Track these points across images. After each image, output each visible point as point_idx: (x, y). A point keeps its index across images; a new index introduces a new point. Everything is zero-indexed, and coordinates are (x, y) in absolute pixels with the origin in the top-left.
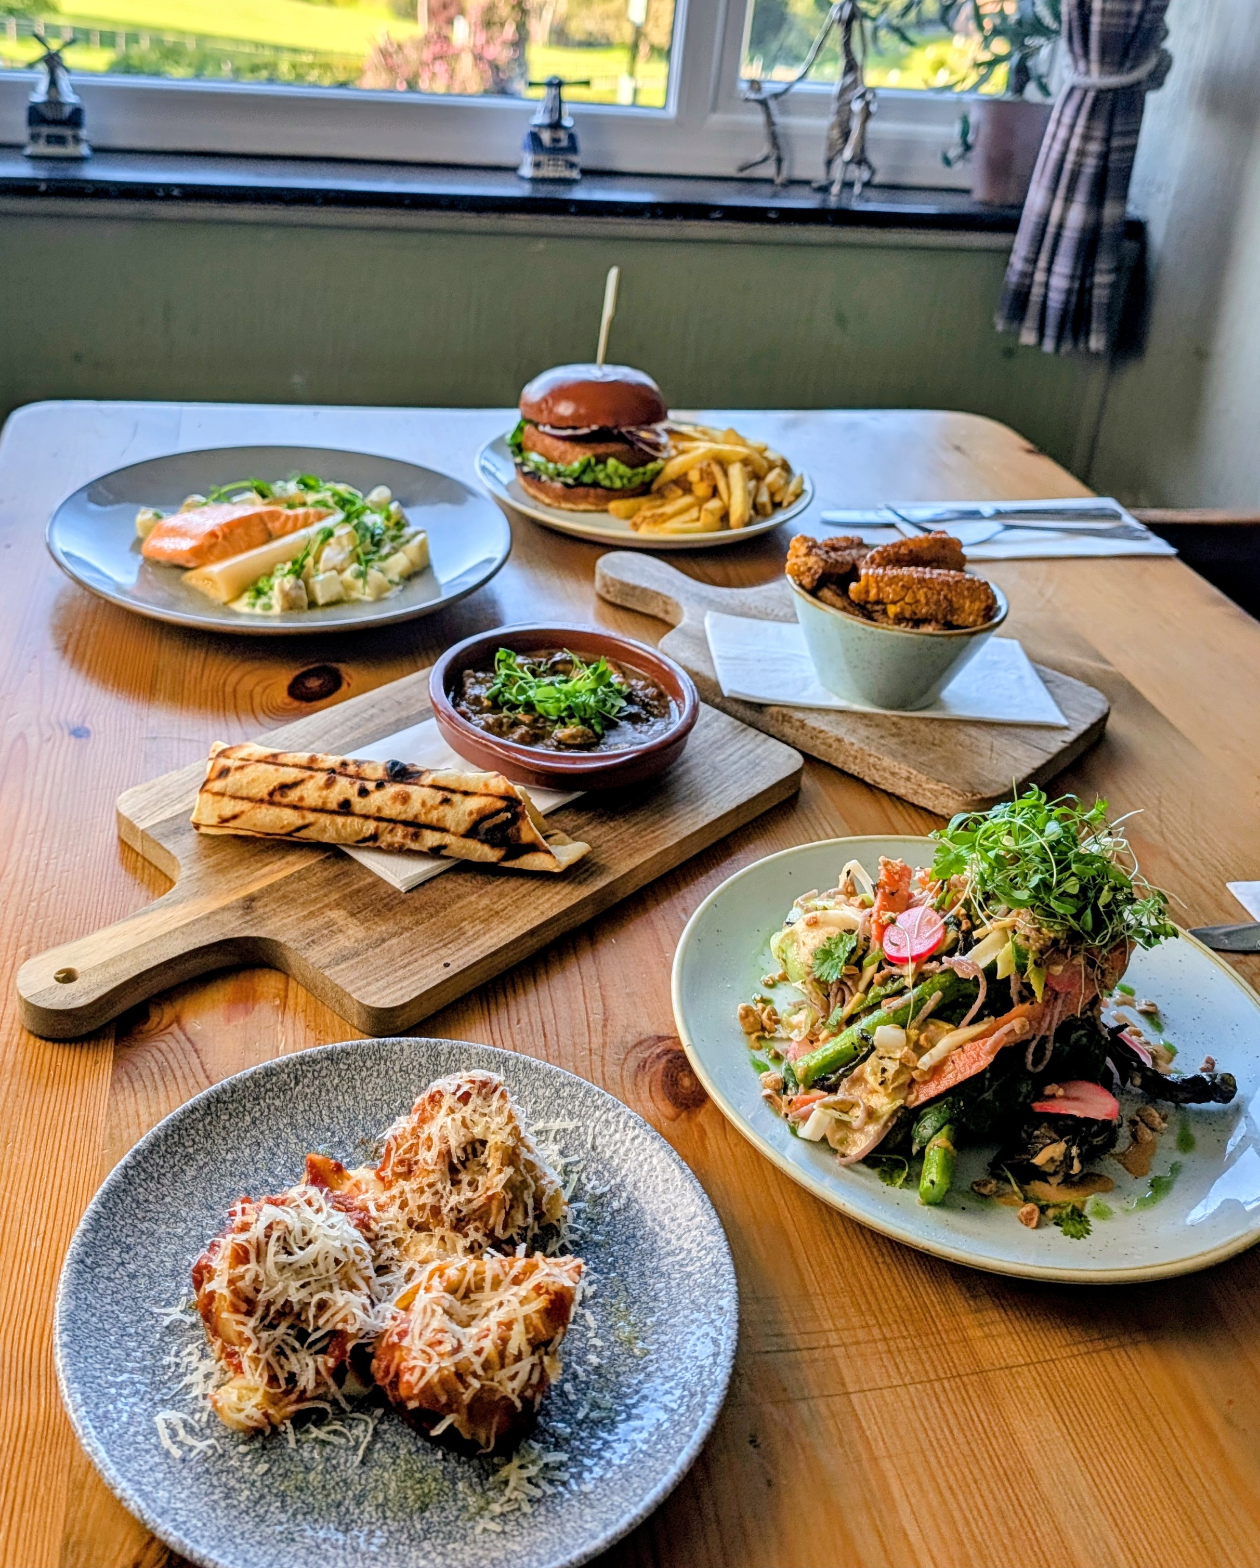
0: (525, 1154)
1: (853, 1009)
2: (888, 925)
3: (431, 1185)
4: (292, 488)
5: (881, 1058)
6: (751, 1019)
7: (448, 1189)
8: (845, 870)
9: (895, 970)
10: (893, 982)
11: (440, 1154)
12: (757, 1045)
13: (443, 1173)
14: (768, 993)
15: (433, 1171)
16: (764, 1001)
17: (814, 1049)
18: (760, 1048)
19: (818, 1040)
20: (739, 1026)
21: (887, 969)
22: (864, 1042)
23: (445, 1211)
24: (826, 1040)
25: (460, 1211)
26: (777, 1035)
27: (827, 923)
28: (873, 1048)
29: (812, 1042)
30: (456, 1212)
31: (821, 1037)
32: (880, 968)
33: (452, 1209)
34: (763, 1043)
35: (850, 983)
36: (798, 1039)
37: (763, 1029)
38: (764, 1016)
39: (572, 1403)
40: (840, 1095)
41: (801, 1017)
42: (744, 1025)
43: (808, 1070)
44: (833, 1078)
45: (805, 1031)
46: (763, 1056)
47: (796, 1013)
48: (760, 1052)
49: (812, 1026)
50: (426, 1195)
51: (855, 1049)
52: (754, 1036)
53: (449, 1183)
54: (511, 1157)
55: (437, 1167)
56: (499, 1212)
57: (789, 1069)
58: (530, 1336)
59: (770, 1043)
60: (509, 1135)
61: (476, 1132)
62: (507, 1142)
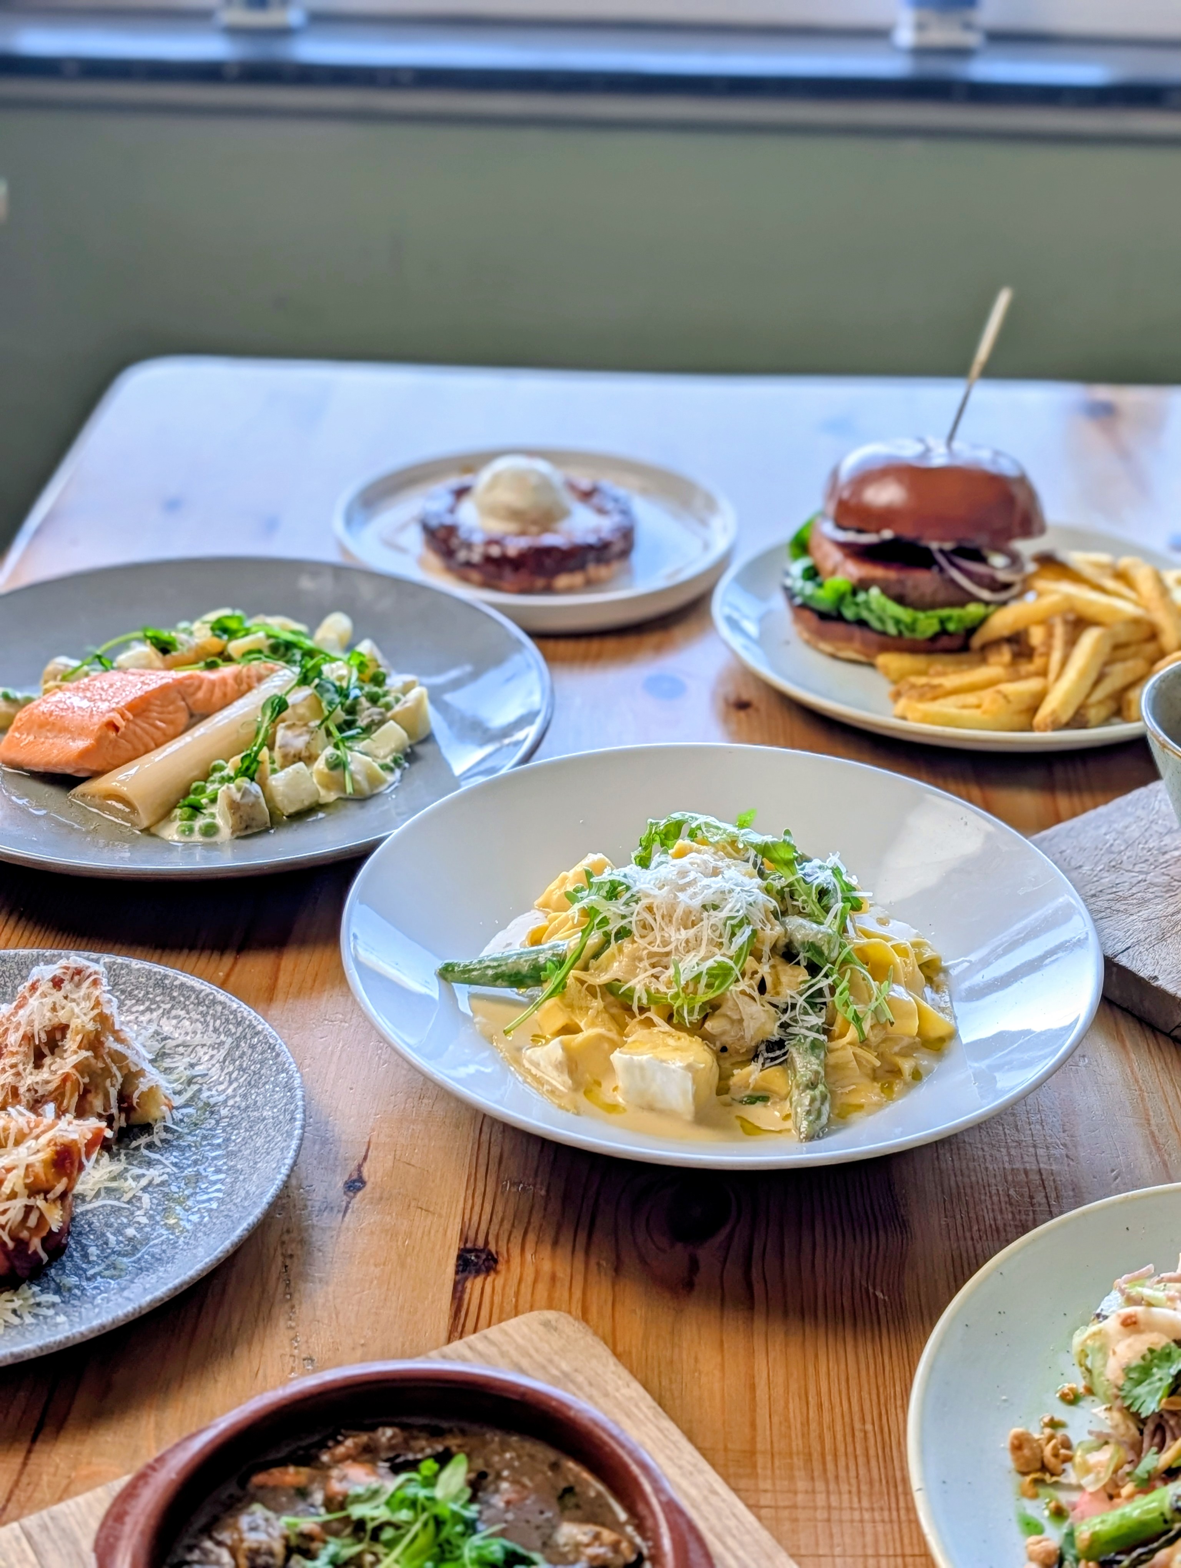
0: (110, 1043)
3: (12, 1066)
6: (1026, 1452)
7: (28, 1071)
11: (24, 1037)
12: (1031, 1492)
13: (26, 1055)
14: (1062, 1412)
15: (17, 1053)
16: (1054, 1424)
17: (1114, 1508)
18: (1035, 1496)
19: (1119, 1495)
20: (1008, 1461)
23: (22, 1090)
25: (36, 1091)
26: (1062, 1479)
29: (1111, 1497)
30: (33, 1092)
33: (29, 1090)
34: (1042, 1491)
36: (1091, 1489)
37: (1044, 1468)
38: (1048, 1450)
39: (89, 1262)
41: (1104, 1457)
42: (1017, 1460)
43: (1095, 1538)
45: (1105, 1477)
46: (1039, 1510)
47: (1099, 1448)
48: (1036, 1503)
49: (1115, 1471)
50: (7, 1074)
52: (1028, 1479)
53: (31, 1065)
54: (93, 1043)
55: (22, 1049)
56: (72, 1096)
57: (1070, 1535)
58: (28, 1181)
59: (1051, 1491)
60: (94, 1019)
61: (62, 1016)
62: (90, 1026)
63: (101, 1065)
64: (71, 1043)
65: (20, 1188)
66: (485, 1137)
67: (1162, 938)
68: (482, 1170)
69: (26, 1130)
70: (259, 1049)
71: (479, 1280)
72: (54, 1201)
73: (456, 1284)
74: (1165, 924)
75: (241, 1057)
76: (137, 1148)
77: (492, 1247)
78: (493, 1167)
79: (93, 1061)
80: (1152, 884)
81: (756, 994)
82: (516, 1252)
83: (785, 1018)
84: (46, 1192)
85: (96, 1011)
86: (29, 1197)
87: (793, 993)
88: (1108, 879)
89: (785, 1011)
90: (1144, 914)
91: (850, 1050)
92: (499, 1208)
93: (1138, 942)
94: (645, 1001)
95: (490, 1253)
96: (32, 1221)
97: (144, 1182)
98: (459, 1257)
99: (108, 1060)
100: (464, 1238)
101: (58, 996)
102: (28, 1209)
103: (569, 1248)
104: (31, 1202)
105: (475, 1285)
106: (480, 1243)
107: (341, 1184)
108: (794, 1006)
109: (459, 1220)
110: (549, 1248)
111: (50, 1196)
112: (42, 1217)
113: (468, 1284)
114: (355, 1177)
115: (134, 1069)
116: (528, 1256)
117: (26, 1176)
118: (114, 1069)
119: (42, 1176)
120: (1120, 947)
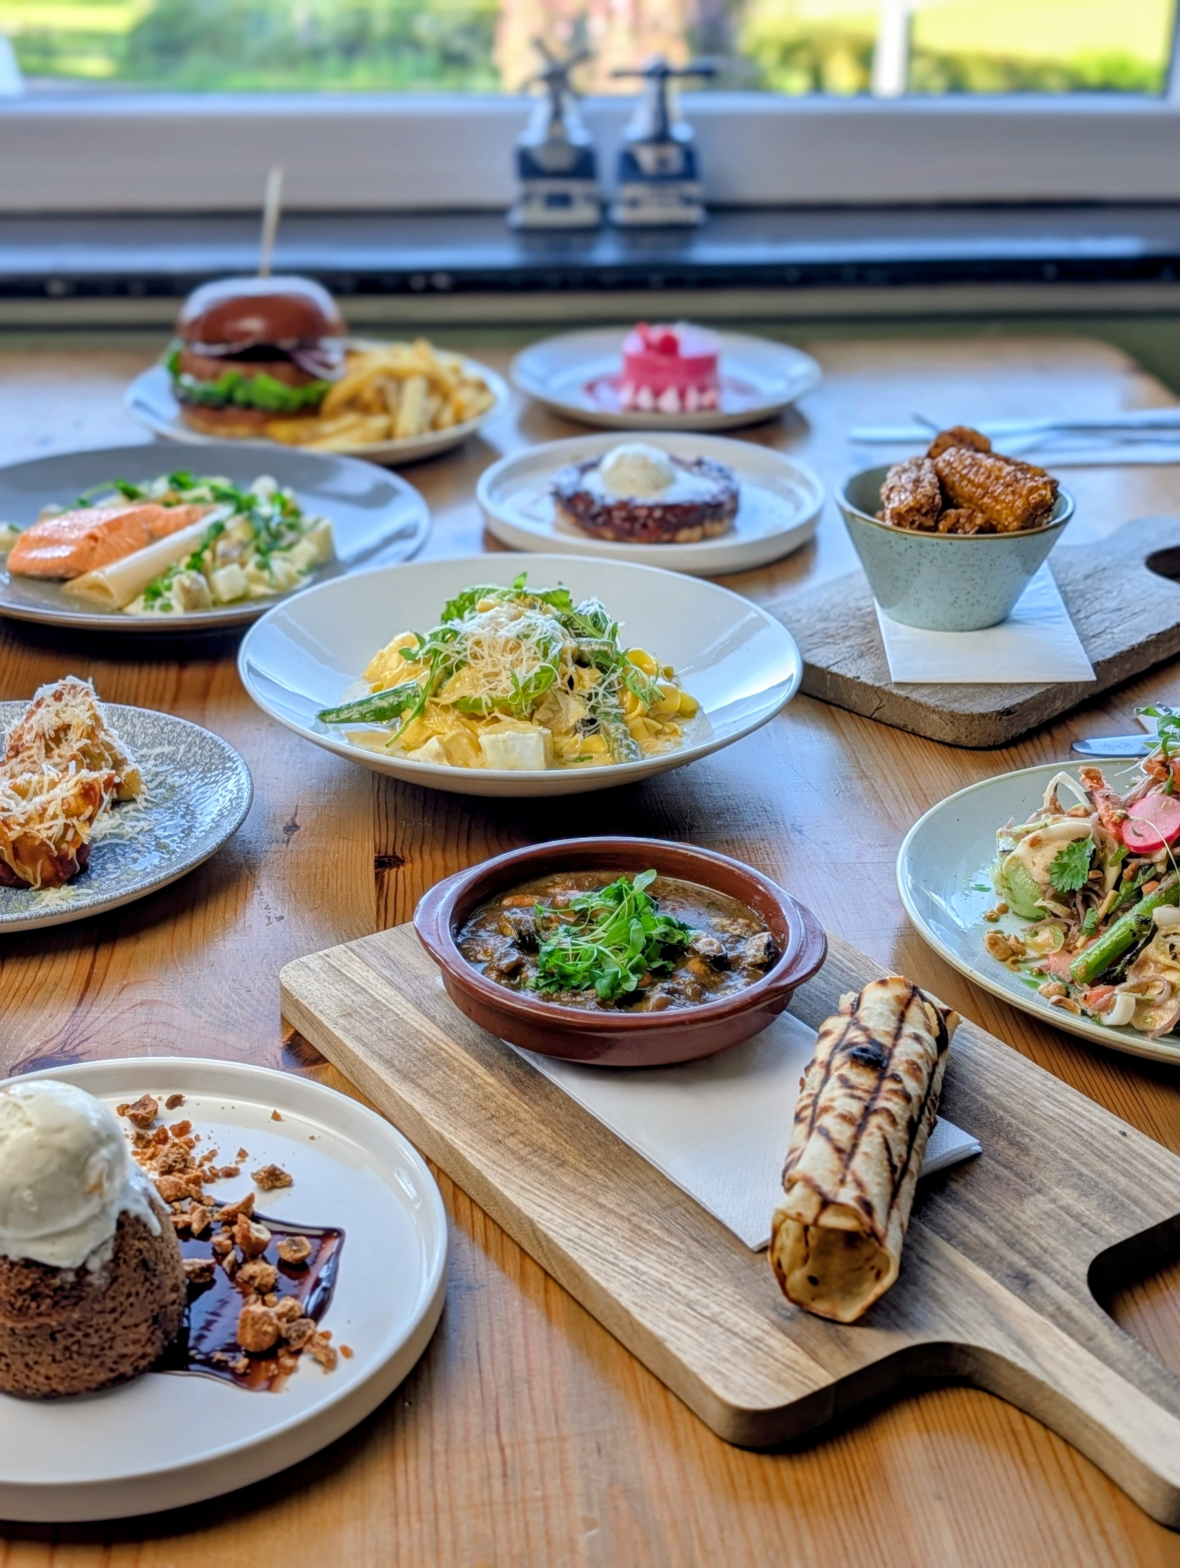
0: (102, 735)
1: (1109, 908)
2: (1121, 822)
4: (161, 486)
5: (1166, 936)
6: (1001, 946)
8: (1052, 783)
9: (1143, 861)
10: (1144, 873)
11: (37, 736)
12: (1016, 968)
13: (39, 748)
17: (1078, 955)
18: (1019, 970)
19: (1076, 948)
21: (1134, 863)
22: (1144, 926)
24: (1084, 946)
26: (1031, 955)
27: (1051, 839)
28: (1155, 929)
29: (1070, 952)
31: (1079, 944)
32: (1125, 864)
34: (1022, 965)
35: (1096, 888)
36: (1054, 952)
37: (1015, 954)
40: (1131, 981)
41: (1047, 936)
42: (995, 953)
43: (1087, 967)
44: (1119, 968)
45: (1058, 944)
46: (1026, 975)
48: (1021, 973)
49: (1063, 938)
51: (1134, 935)
52: (1009, 961)
55: (35, 744)
57: (1062, 978)
58: (64, 808)
59: (1028, 964)
60: (90, 717)
61: (66, 718)
62: (89, 722)
63: (98, 751)
64: (72, 735)
65: (59, 812)
66: (382, 800)
67: (861, 656)
68: (383, 816)
69: (57, 780)
70: (208, 748)
71: (394, 870)
72: (84, 822)
73: (377, 875)
74: (863, 648)
75: (194, 756)
76: (128, 812)
77: (399, 854)
78: (391, 813)
79: (91, 748)
80: (852, 627)
81: (568, 689)
82: (417, 856)
83: (592, 703)
84: (78, 816)
85: (91, 712)
86: (67, 818)
87: (594, 685)
88: (820, 626)
89: (590, 699)
90: (848, 643)
91: (640, 719)
92: (400, 834)
93: (845, 659)
94: (490, 705)
95: (397, 858)
96: (70, 836)
97: (137, 830)
98: (376, 861)
99: (102, 748)
100: (377, 850)
101: (59, 705)
102: (67, 827)
103: (455, 851)
104: (69, 822)
105: (390, 874)
106: (390, 853)
107: (281, 829)
108: (597, 694)
109: (371, 843)
110: (440, 852)
111: (81, 818)
112: (76, 833)
113: (386, 874)
114: (290, 824)
115: (120, 757)
116: (427, 858)
117: (63, 805)
118: (107, 755)
119: (73, 804)
120: (831, 662)
